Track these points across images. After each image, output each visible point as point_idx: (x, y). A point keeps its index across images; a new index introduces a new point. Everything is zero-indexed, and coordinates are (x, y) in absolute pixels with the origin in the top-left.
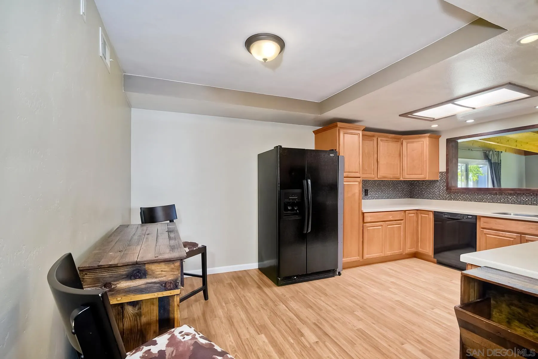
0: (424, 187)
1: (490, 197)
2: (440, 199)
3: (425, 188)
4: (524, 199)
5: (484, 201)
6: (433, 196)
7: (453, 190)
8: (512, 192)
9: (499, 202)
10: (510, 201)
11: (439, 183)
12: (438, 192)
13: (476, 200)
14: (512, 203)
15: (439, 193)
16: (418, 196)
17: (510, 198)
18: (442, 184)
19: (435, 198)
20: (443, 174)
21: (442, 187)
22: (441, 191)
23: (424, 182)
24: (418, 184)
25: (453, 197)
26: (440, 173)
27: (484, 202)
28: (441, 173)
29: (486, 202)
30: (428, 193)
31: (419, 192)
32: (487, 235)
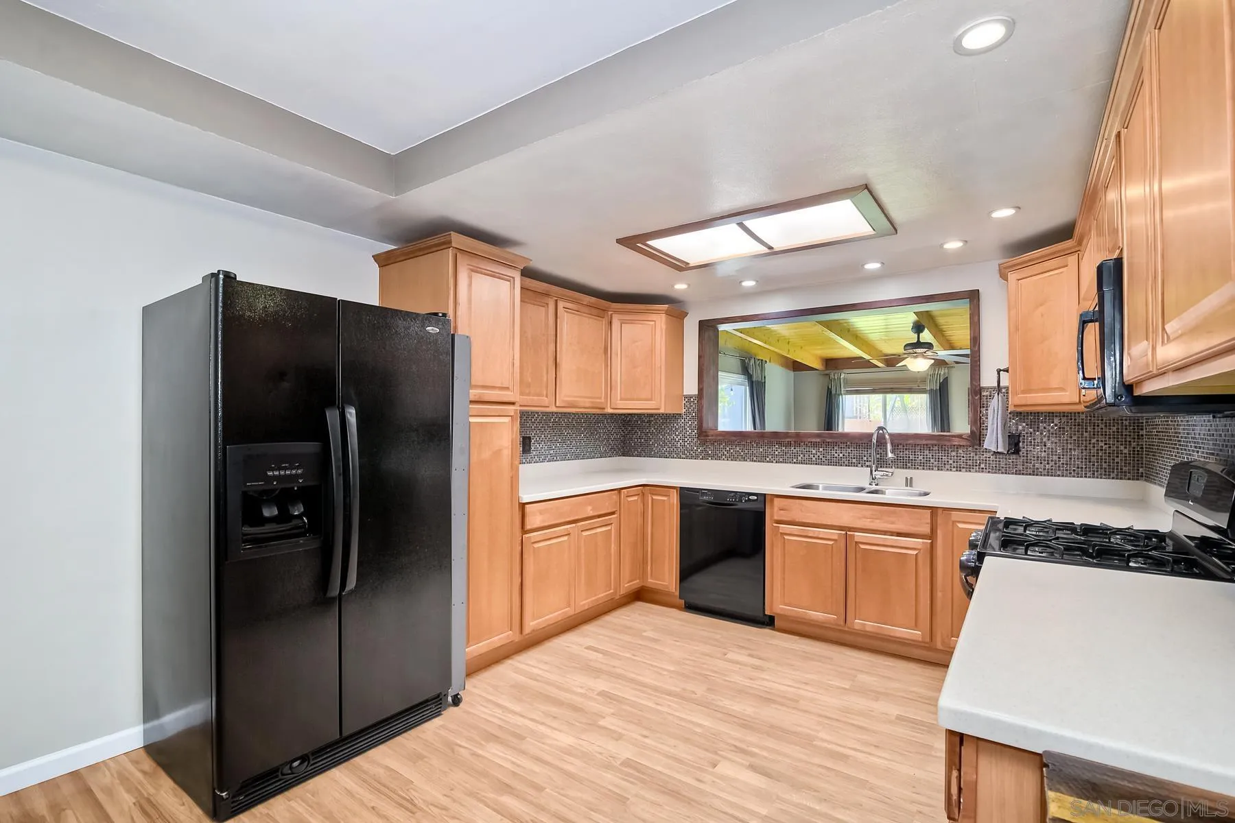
0: (653, 429)
1: (779, 450)
2: (684, 456)
3: (654, 431)
4: (836, 455)
5: (768, 459)
6: (672, 449)
7: (712, 436)
8: (818, 440)
9: (795, 461)
10: (814, 459)
11: (683, 421)
12: (681, 441)
13: (755, 459)
14: (816, 464)
15: (683, 444)
16: (639, 450)
17: (814, 452)
18: (690, 423)
19: (675, 456)
20: (692, 400)
21: (688, 428)
22: (686, 440)
23: (653, 419)
24: (639, 422)
25: (710, 452)
26: (686, 397)
27: (768, 462)
28: (689, 397)
29: (772, 462)
30: (661, 443)
31: (643, 440)
32: (786, 537)
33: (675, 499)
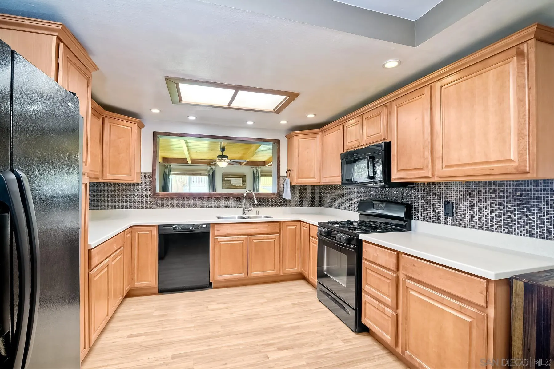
0: (117, 192)
1: (199, 202)
2: (141, 207)
3: (119, 193)
4: (226, 203)
5: (193, 207)
6: (132, 204)
7: (162, 195)
8: (220, 197)
9: (207, 206)
10: (216, 205)
11: (140, 187)
12: (139, 199)
13: (186, 207)
14: (217, 207)
15: (140, 200)
16: (106, 205)
17: (216, 202)
18: (145, 188)
19: (135, 207)
20: (147, 175)
21: (145, 192)
22: (143, 198)
23: (117, 186)
24: (106, 188)
25: (159, 204)
26: (143, 173)
27: (193, 208)
28: (145, 174)
29: (196, 208)
30: (124, 200)
31: (109, 199)
32: (221, 243)
33: (155, 233)
